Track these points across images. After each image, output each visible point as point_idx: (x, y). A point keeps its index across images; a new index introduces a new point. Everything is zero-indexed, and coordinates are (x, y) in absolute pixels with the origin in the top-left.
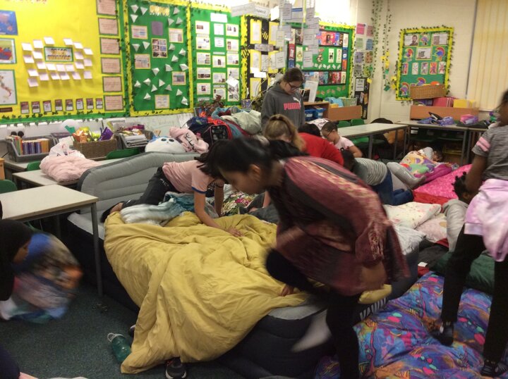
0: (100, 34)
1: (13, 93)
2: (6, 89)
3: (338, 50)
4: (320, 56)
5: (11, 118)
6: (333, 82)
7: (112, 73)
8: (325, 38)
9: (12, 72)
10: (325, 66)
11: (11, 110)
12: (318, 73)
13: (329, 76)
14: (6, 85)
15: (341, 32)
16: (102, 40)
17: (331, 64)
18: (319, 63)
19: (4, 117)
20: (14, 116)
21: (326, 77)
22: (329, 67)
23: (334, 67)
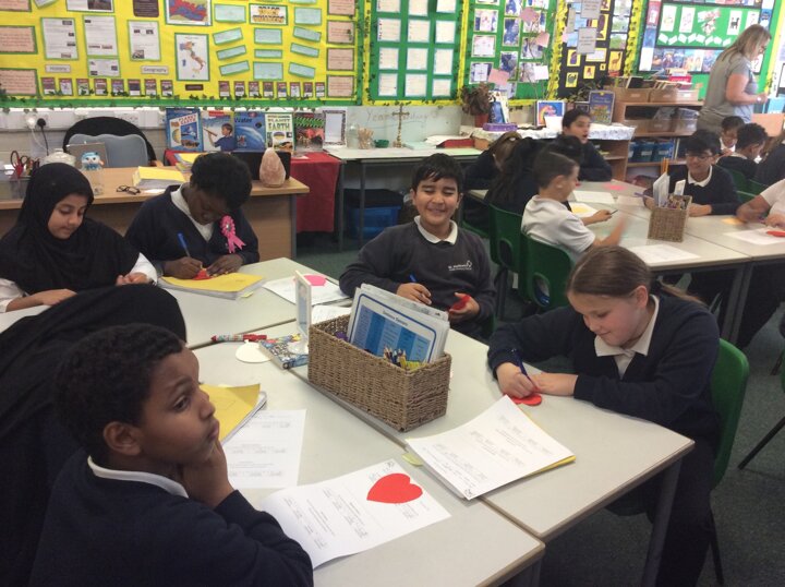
1: (206, 66)
2: (197, 59)
4: (711, 22)
5: (200, 98)
7: (341, 43)
9: (205, 37)
10: (718, 40)
11: (201, 87)
14: (197, 55)
18: (706, 36)
19: (191, 97)
20: (205, 97)
22: (727, 42)
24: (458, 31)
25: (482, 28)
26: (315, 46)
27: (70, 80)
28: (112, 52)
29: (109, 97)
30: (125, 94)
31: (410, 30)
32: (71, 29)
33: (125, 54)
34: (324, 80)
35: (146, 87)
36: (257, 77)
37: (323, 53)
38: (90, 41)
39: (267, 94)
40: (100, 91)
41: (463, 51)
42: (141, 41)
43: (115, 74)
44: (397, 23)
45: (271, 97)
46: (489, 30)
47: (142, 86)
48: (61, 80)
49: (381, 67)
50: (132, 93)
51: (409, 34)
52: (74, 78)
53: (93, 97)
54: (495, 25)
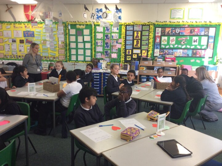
3: (203, 38)
4: (183, 41)
6: (198, 56)
7: (62, 48)
8: (189, 31)
10: (188, 47)
12: (182, 50)
13: (193, 52)
15: (207, 27)
17: (196, 46)
18: (183, 45)
21: (190, 53)
22: (192, 47)
23: (199, 47)
24: (92, 45)
25: (98, 45)
26: (56, 49)
27: (9, 55)
28: (16, 50)
29: (15, 59)
30: (18, 58)
31: (78, 45)
32: (9, 46)
33: (18, 51)
34: (58, 56)
35: (22, 57)
36: (43, 55)
37: (57, 50)
38: (12, 48)
39: (45, 59)
40: (14, 57)
41: (93, 50)
42: (21, 48)
43: (16, 54)
44: (75, 44)
45: (46, 60)
46: (100, 45)
47: (21, 56)
48: (8, 55)
49: (72, 54)
50: (19, 58)
51: (78, 46)
52: (10, 55)
53: (13, 58)
54: (102, 44)
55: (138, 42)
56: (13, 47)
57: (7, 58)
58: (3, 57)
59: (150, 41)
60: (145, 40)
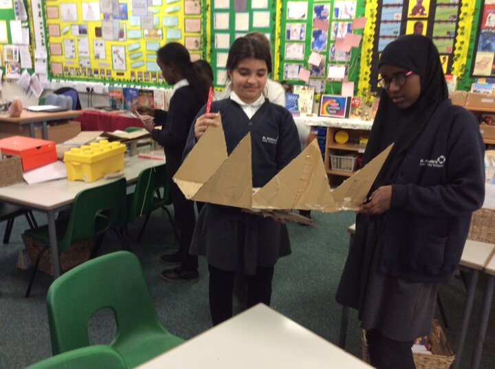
0: (185, 14)
1: (125, 63)
2: (121, 59)
5: (122, 80)
7: (193, 50)
9: (124, 47)
16: (186, 20)
24: (273, 41)
28: (87, 55)
29: (87, 77)
30: (92, 76)
32: (73, 44)
33: (92, 57)
35: (101, 73)
38: (80, 50)
39: (154, 79)
40: (83, 74)
41: (277, 55)
42: (98, 50)
43: (89, 66)
44: (227, 36)
46: (298, 39)
48: (71, 68)
49: (218, 65)
50: (96, 76)
52: (75, 67)
53: (81, 77)
54: (304, 35)
55: (422, 26)
56: (81, 48)
57: (69, 74)
58: (61, 72)
59: (461, 24)
60: (447, 22)
